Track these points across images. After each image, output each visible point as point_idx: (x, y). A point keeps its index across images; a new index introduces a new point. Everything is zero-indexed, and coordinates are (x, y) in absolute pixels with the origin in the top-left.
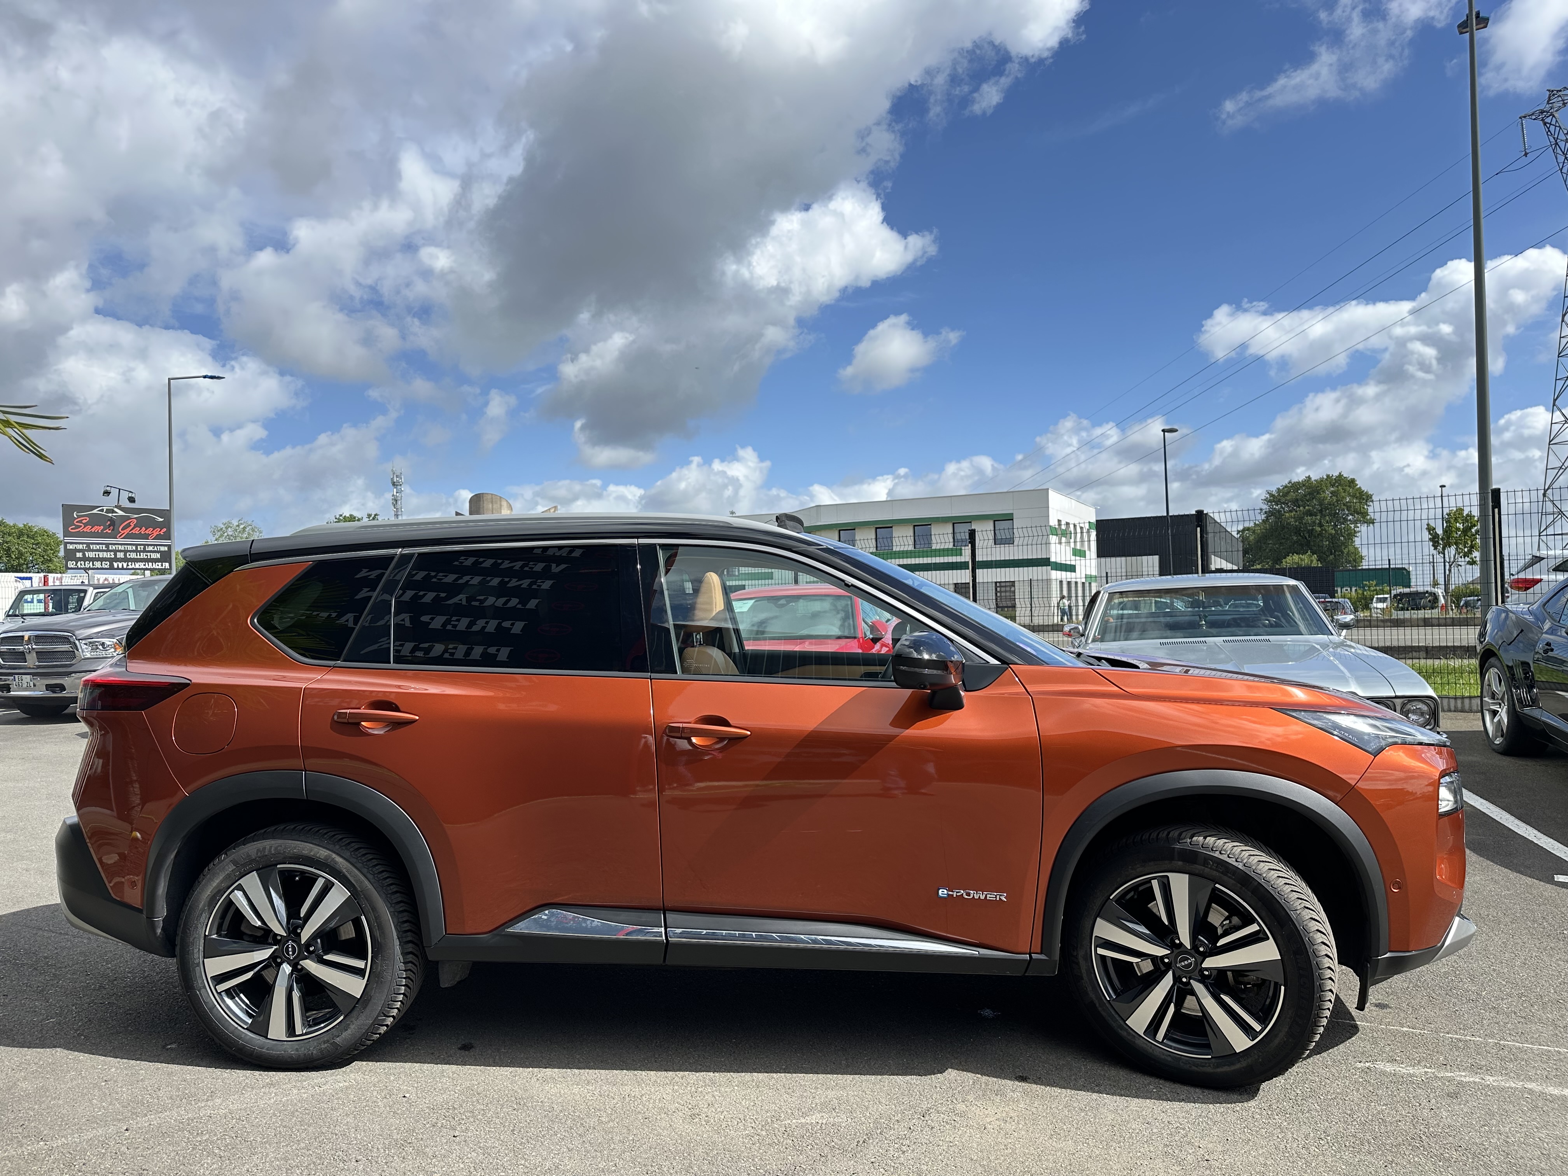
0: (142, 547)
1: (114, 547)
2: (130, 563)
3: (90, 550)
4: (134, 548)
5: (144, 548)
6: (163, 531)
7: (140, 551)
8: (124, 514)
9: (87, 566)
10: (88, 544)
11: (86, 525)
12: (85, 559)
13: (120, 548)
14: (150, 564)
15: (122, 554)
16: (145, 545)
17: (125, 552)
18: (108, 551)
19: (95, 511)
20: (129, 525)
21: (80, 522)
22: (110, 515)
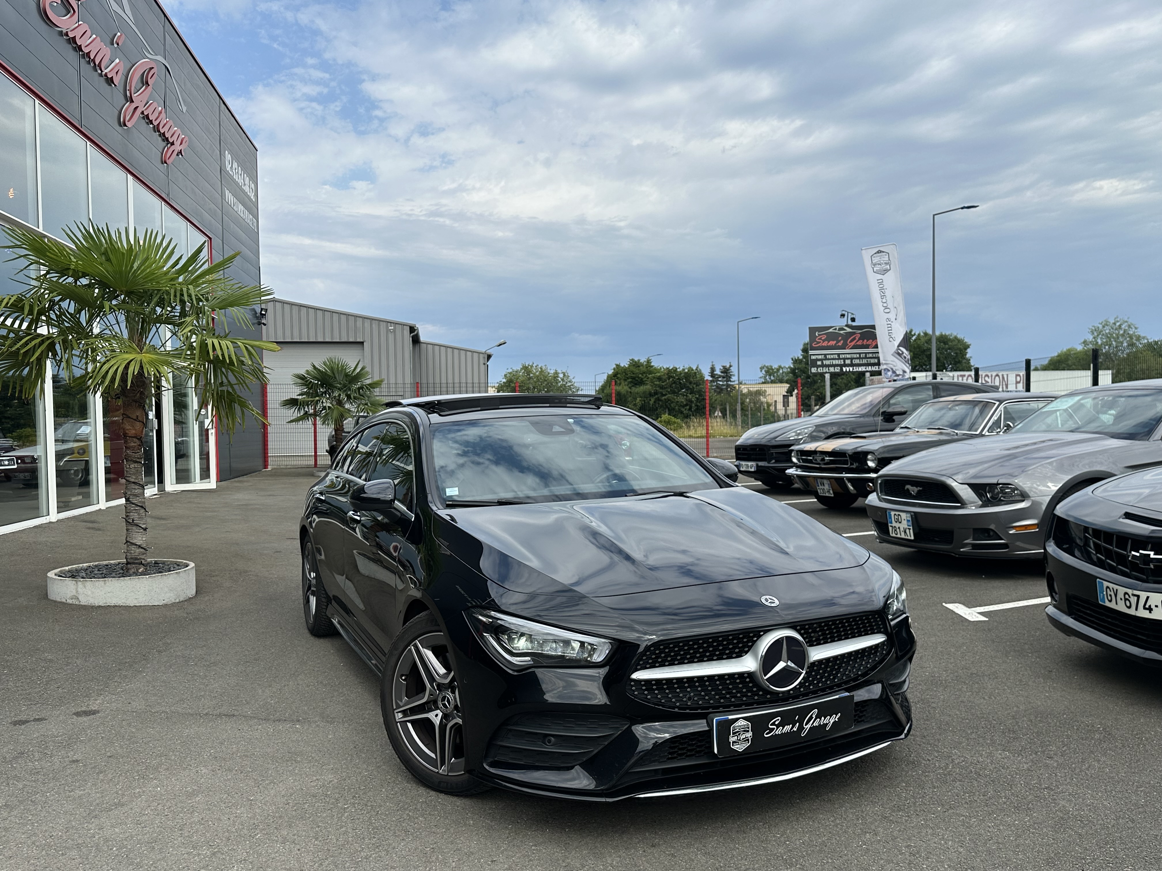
0: (864, 355)
1: (843, 356)
2: (855, 368)
3: (826, 359)
4: (858, 356)
5: (866, 355)
7: (863, 358)
8: (851, 331)
9: (824, 371)
10: (825, 355)
11: (824, 341)
12: (823, 366)
13: (848, 356)
14: (870, 367)
15: (849, 360)
16: (866, 353)
17: (852, 359)
18: (839, 359)
19: (831, 330)
20: (854, 339)
21: (820, 339)
22: (841, 332)
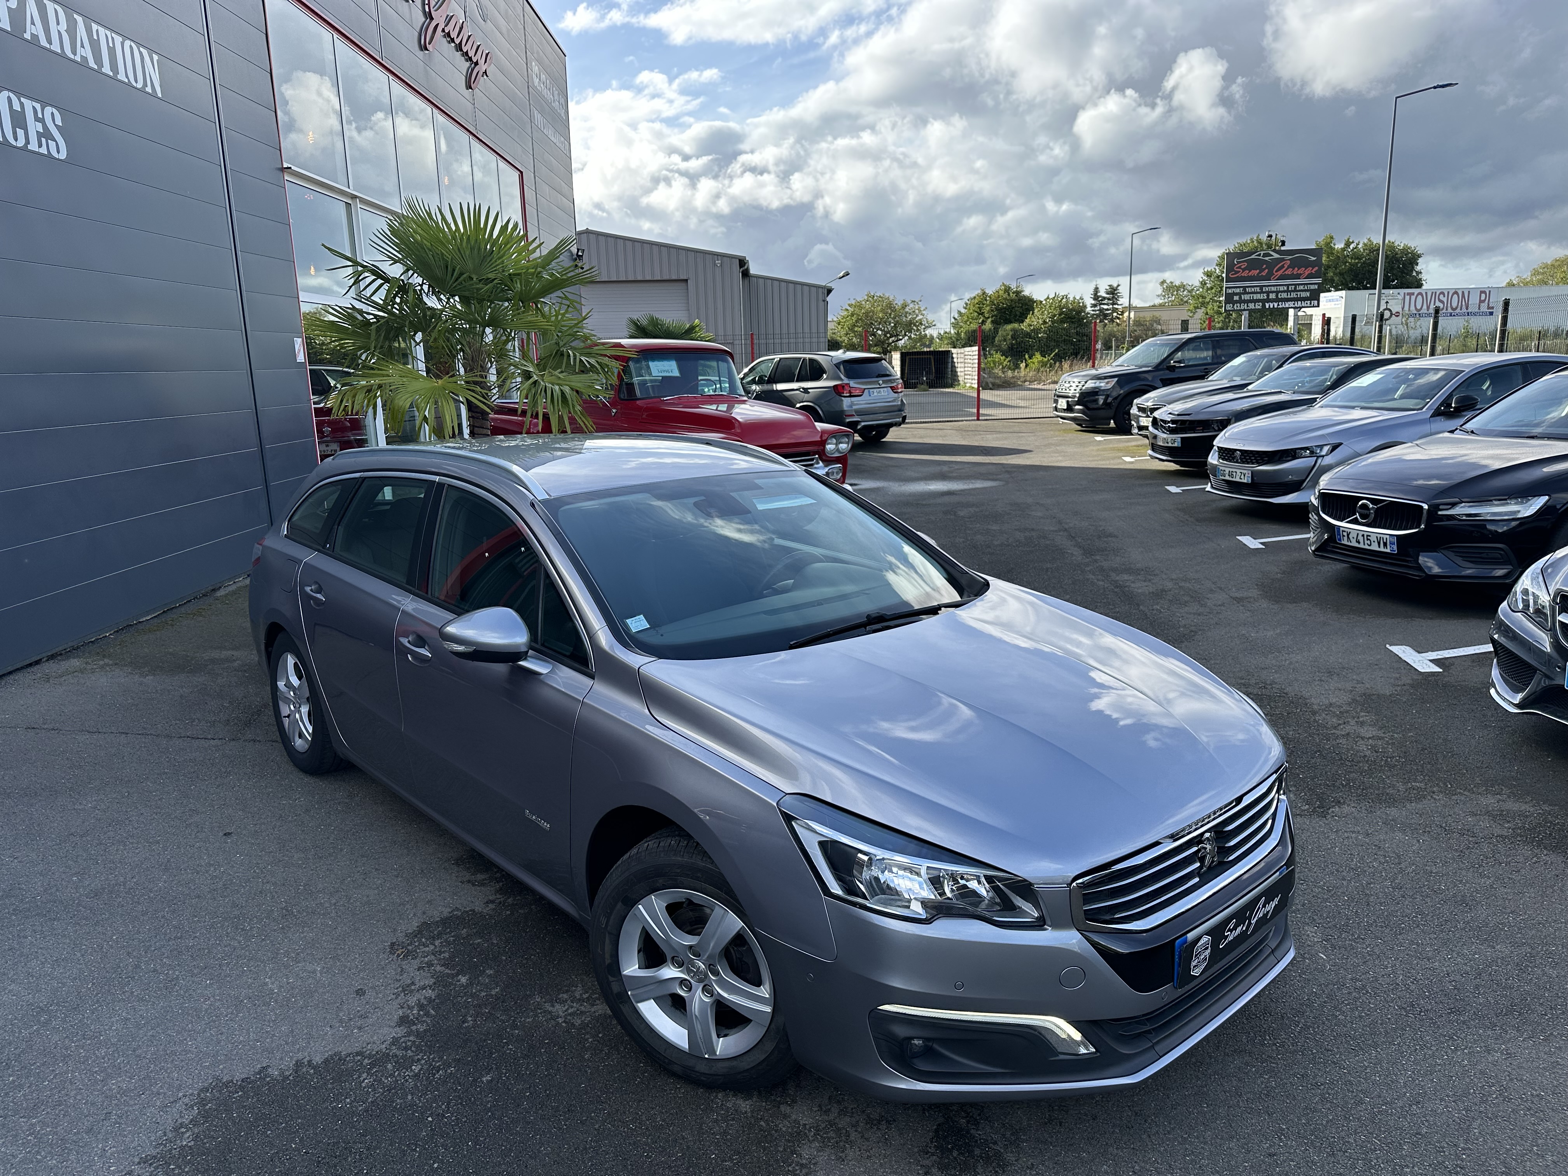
0: (1293, 287)
1: (1267, 289)
2: (1280, 303)
3: (1245, 293)
4: (1285, 288)
5: (1295, 288)
6: (1315, 270)
7: (1291, 291)
8: (1279, 256)
9: (1242, 308)
10: (1244, 288)
11: (1244, 270)
12: (1241, 301)
13: (1274, 289)
14: (1299, 302)
15: (1275, 294)
16: (1296, 285)
17: (1277, 292)
18: (1262, 292)
19: (1253, 257)
20: (1283, 266)
21: (1239, 267)
22: (1267, 259)
